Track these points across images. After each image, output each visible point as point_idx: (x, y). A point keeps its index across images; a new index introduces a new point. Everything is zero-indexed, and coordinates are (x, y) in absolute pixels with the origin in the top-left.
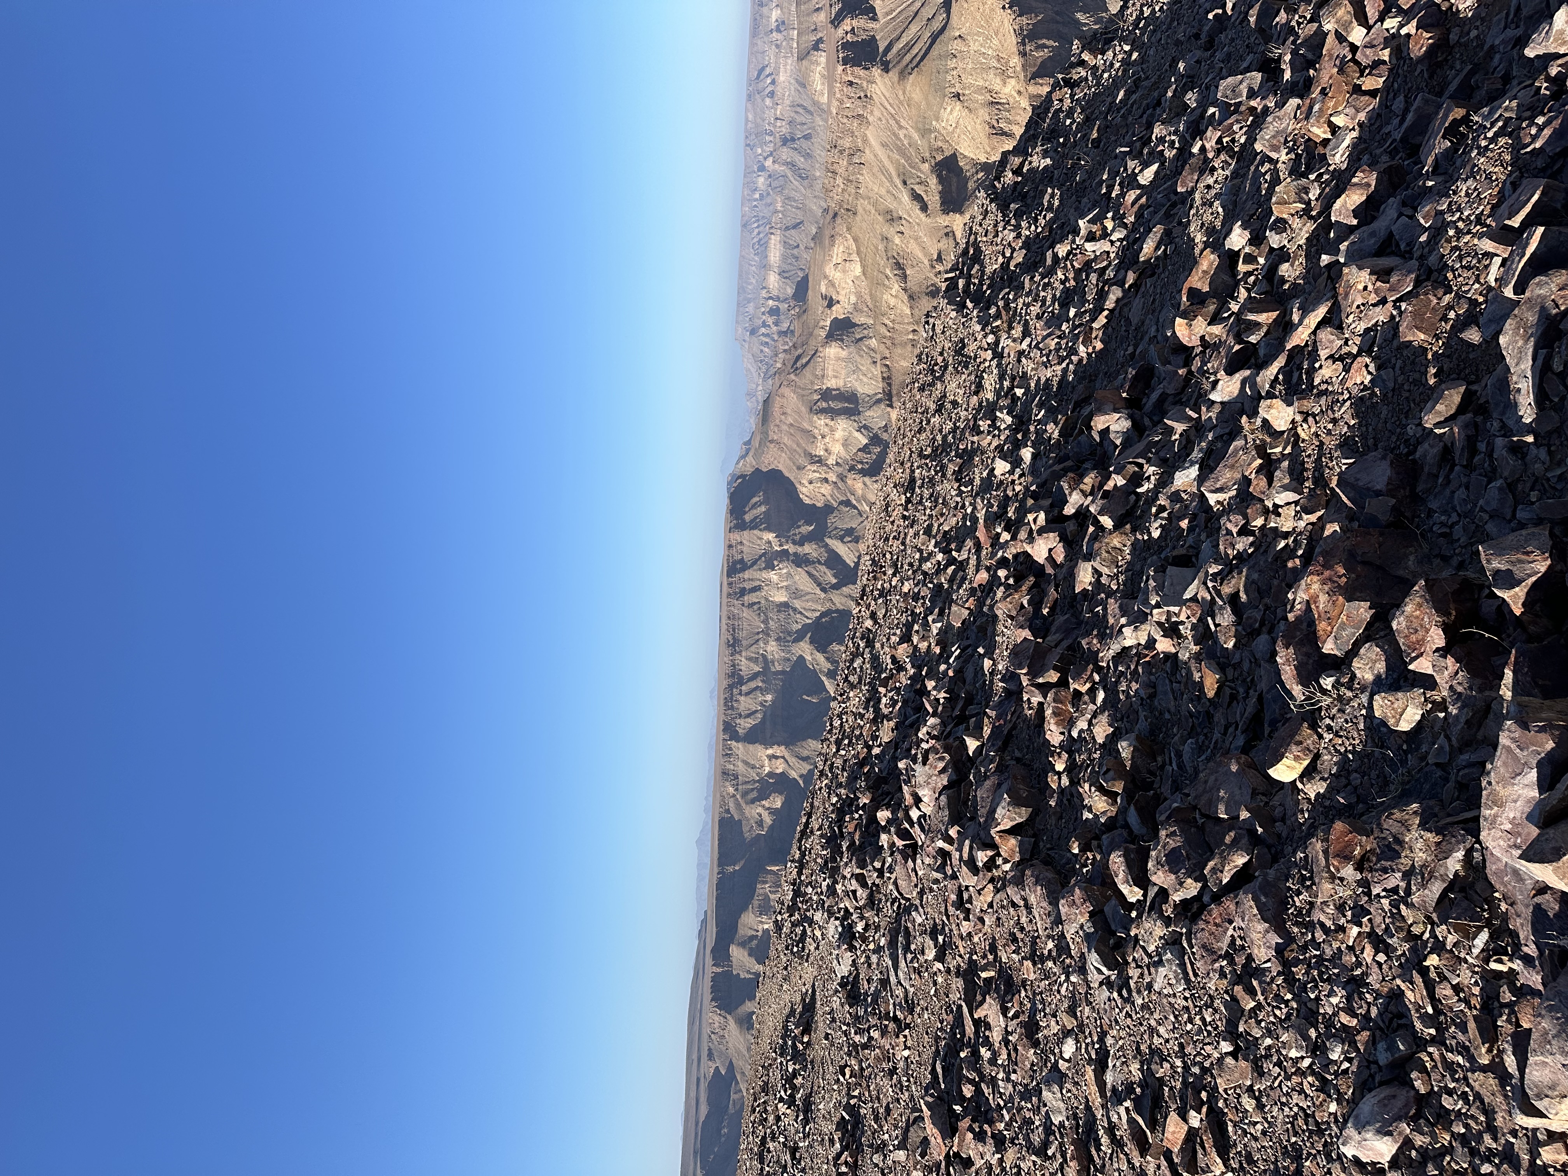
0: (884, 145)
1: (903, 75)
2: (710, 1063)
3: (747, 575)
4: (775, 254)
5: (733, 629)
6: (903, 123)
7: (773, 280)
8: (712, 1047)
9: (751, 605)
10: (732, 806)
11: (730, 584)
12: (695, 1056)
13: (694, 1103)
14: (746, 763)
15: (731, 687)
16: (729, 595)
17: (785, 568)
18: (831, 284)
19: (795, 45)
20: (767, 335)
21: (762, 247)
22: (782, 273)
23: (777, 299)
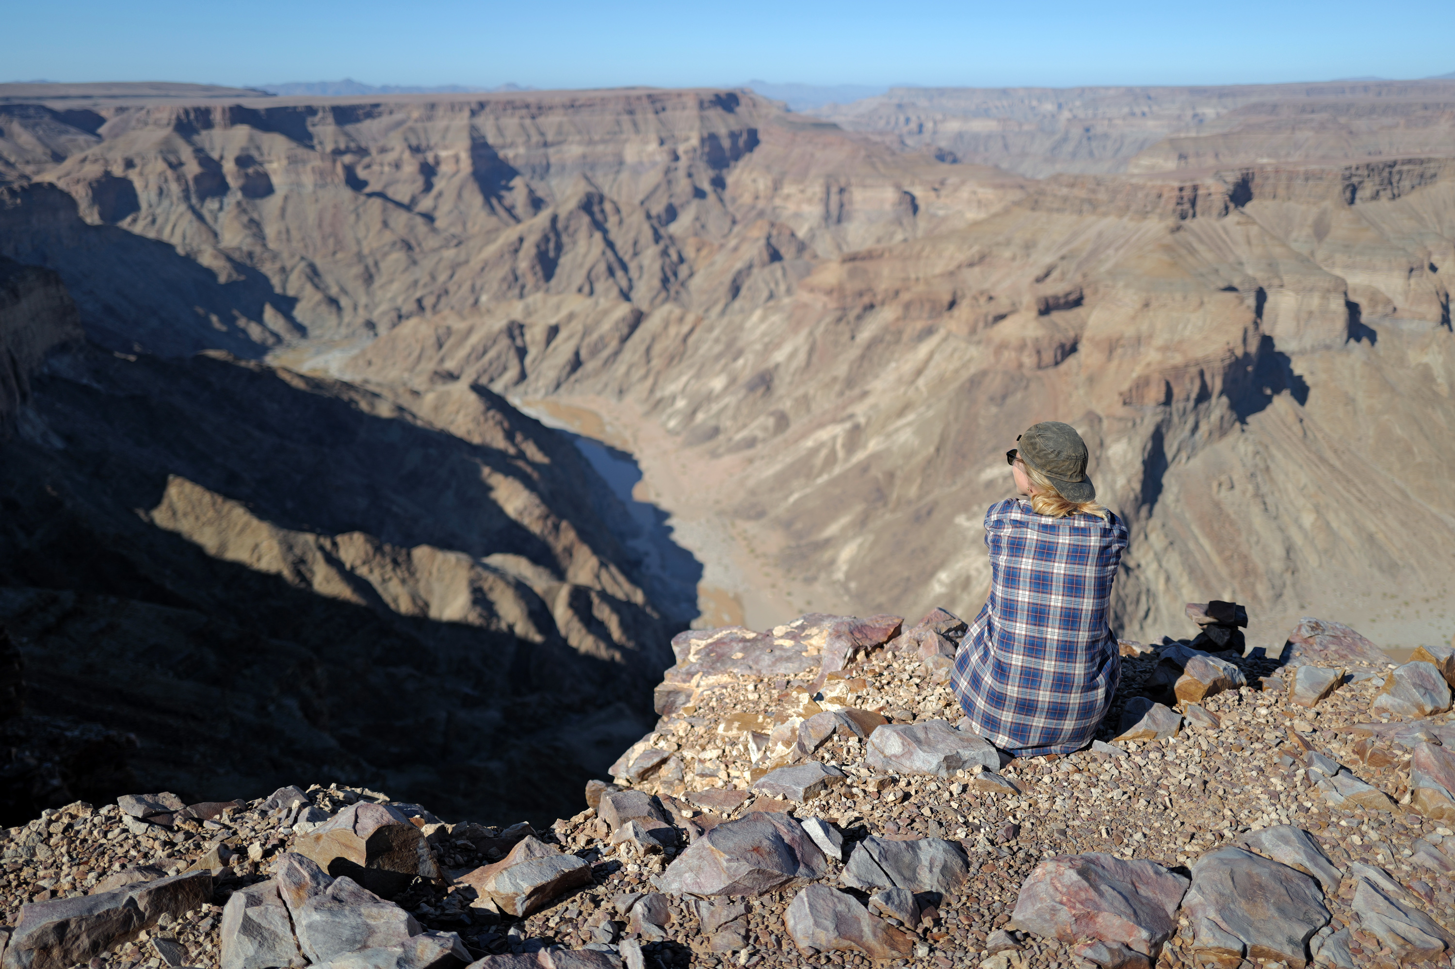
0: (1100, 235)
1: (1168, 249)
2: (112, 111)
3: (651, 116)
4: (978, 126)
5: (590, 105)
6: (1121, 252)
7: (953, 126)
8: (132, 111)
9: (618, 123)
10: (398, 116)
11: (639, 98)
12: (115, 91)
13: (62, 92)
14: (447, 129)
15: (527, 106)
16: (628, 98)
17: (662, 157)
18: (956, 189)
19: (1182, 135)
20: (897, 123)
21: (985, 113)
22: (960, 136)
23: (935, 132)
